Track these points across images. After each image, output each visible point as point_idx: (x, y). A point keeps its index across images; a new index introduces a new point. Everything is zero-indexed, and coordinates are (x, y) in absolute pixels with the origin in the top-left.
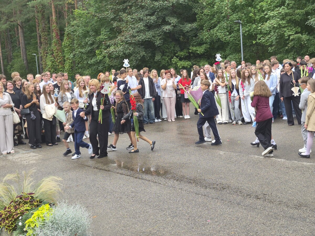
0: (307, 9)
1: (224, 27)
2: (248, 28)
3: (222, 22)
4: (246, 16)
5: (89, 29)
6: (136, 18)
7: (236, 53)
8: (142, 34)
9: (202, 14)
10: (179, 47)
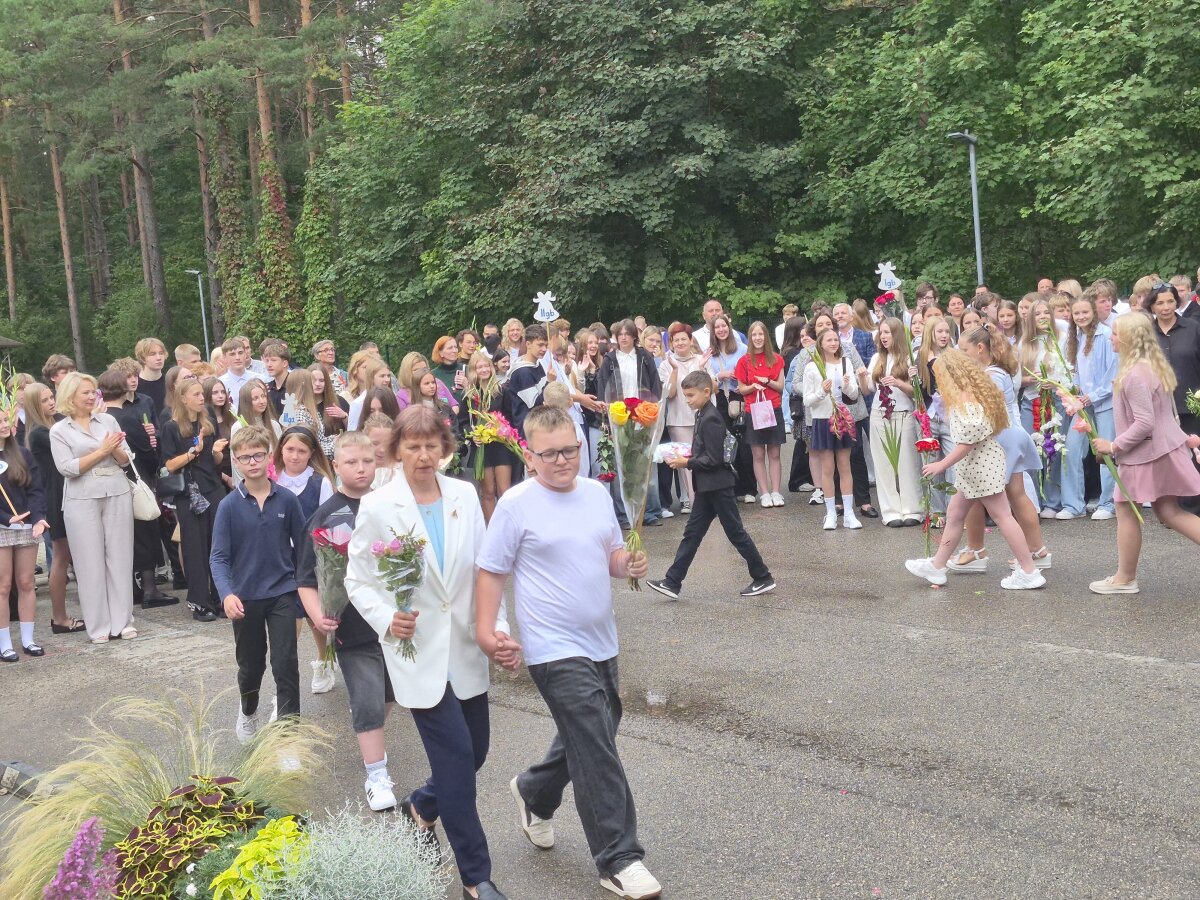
1: (905, 158)
2: (999, 159)
3: (900, 137)
4: (993, 115)
5: (393, 172)
6: (572, 129)
7: (954, 256)
8: (593, 190)
9: (823, 108)
10: (735, 235)
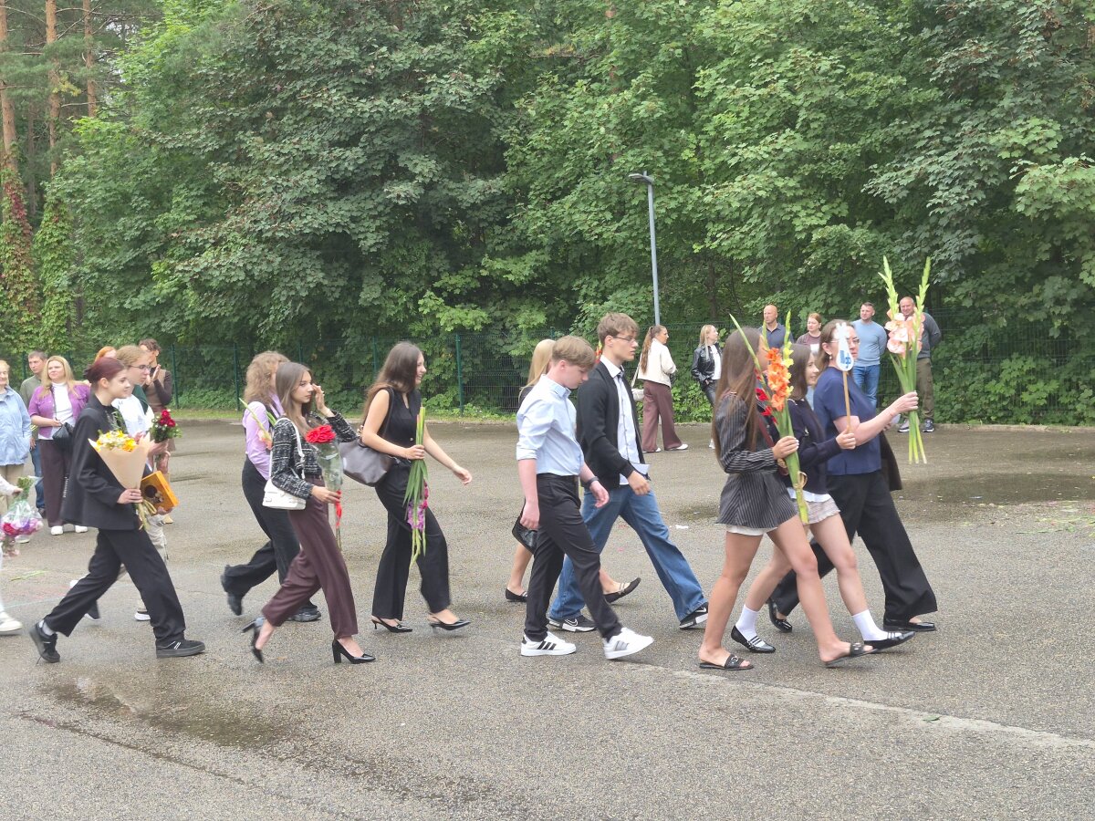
0: (869, 141)
1: (596, 194)
2: (675, 199)
3: (592, 175)
4: (670, 159)
5: (129, 185)
6: (294, 152)
7: (638, 285)
8: (312, 210)
9: (525, 145)
10: (447, 257)
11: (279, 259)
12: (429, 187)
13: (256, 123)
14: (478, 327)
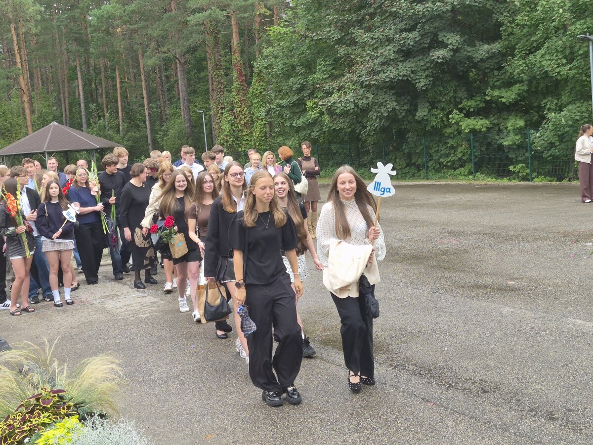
1: (556, 49)
3: (554, 38)
5: (295, 60)
6: (381, 37)
7: (582, 101)
8: (390, 68)
9: (512, 23)
10: (466, 91)
11: (373, 96)
12: (456, 51)
13: (360, 22)
14: (484, 129)
